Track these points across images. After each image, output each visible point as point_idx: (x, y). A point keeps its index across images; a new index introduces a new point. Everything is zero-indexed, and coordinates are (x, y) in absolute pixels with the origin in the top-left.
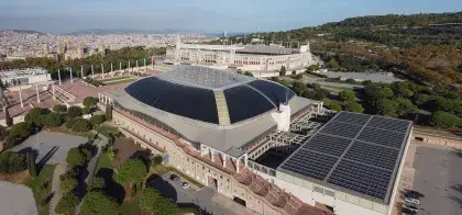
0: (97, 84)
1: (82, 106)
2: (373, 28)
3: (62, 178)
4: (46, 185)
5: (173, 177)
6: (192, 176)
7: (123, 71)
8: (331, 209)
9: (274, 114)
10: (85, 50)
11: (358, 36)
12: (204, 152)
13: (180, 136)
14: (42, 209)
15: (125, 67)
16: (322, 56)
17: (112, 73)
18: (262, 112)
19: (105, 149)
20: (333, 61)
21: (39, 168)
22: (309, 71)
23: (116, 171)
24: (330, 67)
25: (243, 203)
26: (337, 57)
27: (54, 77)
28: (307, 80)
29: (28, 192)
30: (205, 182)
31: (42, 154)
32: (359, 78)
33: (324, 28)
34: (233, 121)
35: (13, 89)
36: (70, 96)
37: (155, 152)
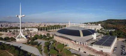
0: (49, 31)
1: (46, 35)
2: (112, 22)
3: (44, 47)
4: (41, 48)
5: (70, 49)
6: (74, 49)
7: (55, 30)
8: (102, 51)
9: (93, 35)
10: (45, 25)
11: (110, 23)
12: (77, 43)
13: (72, 40)
14: (41, 52)
15: (55, 29)
16: (103, 27)
17: (52, 30)
18: (90, 35)
19: (53, 43)
20: (105, 28)
21: (39, 45)
22: (101, 30)
23: (56, 47)
24: (105, 29)
25: (86, 53)
26: (106, 27)
27: (39, 30)
28: (100, 31)
29: (37, 49)
30: (77, 50)
31: (39, 43)
32: (110, 30)
33: (103, 21)
34: (84, 36)
35: (30, 32)
36: (43, 33)
37: (65, 44)
